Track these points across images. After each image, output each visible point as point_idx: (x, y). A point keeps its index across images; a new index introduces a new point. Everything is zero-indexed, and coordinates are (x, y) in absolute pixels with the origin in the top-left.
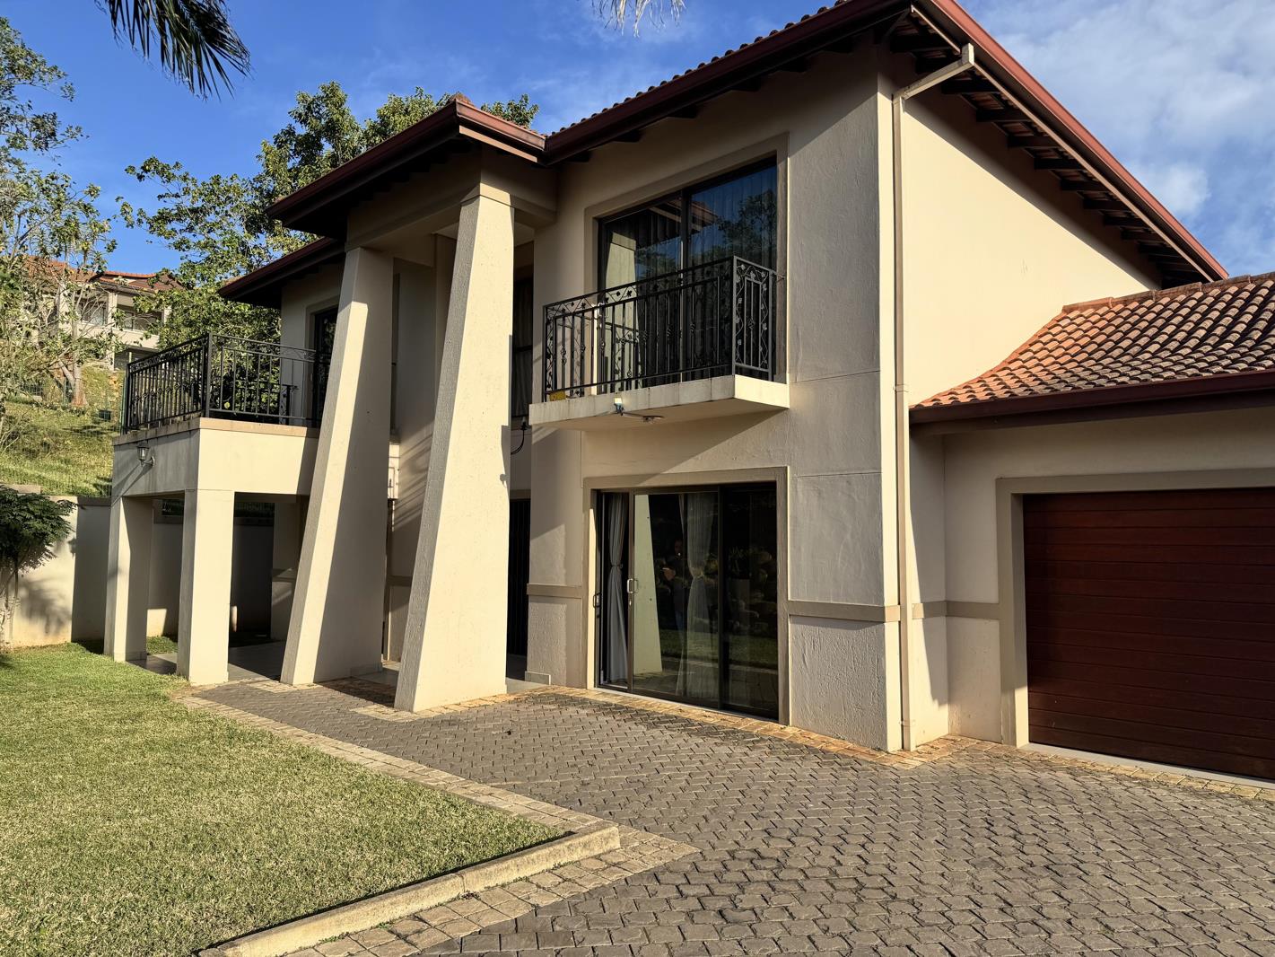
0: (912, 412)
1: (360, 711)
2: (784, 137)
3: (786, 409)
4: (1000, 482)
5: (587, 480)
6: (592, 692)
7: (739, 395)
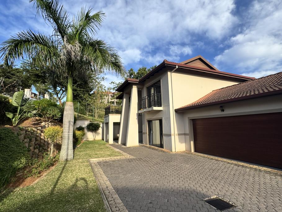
0: (175, 110)
1: (122, 146)
2: (161, 78)
3: (162, 110)
4: (188, 118)
5: (147, 119)
6: (148, 145)
7: (154, 109)
